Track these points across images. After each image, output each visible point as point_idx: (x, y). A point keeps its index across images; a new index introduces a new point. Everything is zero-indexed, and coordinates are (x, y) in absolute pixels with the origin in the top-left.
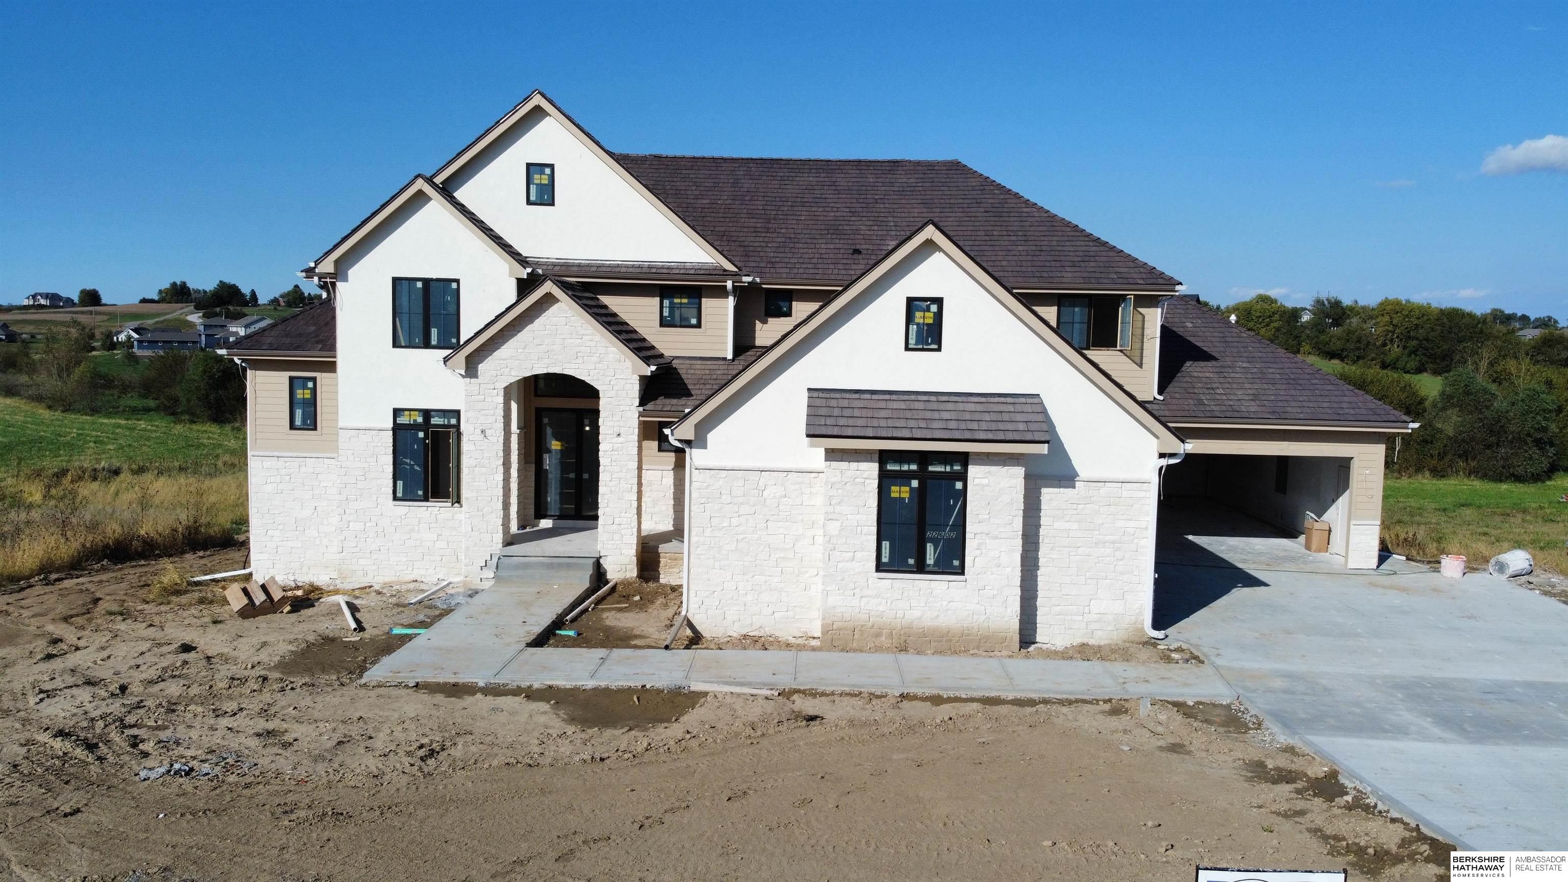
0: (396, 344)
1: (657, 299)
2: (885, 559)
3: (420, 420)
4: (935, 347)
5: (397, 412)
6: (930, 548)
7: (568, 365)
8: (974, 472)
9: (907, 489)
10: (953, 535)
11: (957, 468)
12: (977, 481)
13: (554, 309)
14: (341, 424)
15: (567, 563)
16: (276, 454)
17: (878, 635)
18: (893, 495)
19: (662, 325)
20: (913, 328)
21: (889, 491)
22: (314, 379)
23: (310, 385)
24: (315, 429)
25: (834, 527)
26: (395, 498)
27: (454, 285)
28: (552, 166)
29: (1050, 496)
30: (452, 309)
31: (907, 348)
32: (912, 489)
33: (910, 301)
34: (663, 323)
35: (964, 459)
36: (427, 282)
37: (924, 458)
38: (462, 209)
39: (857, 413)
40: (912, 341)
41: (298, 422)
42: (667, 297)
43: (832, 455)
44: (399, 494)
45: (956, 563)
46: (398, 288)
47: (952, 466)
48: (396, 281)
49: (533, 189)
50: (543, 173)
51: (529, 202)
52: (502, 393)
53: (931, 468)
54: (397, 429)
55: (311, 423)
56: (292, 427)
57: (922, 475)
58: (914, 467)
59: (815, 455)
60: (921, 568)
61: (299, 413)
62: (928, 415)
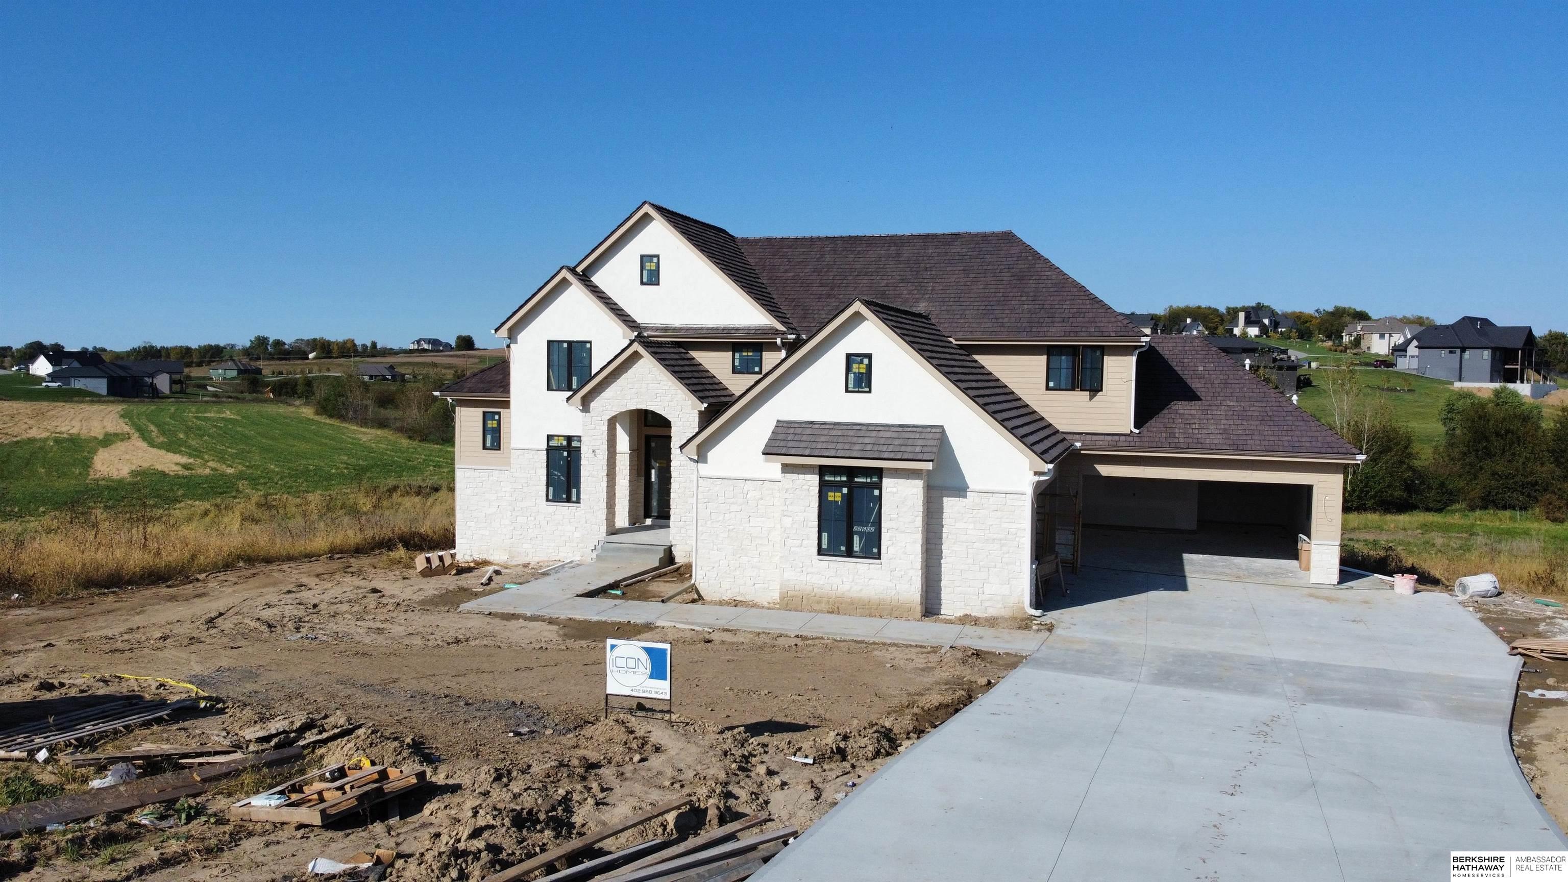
0: (549, 388)
1: (731, 353)
2: (824, 546)
3: (565, 443)
4: (867, 389)
5: (550, 438)
6: (856, 539)
7: (650, 403)
8: (886, 482)
9: (840, 494)
10: (873, 529)
11: (875, 479)
12: (889, 489)
13: (641, 362)
14: (513, 445)
15: (649, 548)
16: (473, 467)
17: (819, 602)
18: (830, 499)
19: (734, 372)
20: (851, 376)
21: (827, 496)
22: (499, 413)
23: (497, 417)
24: (499, 449)
25: (787, 521)
26: (548, 500)
27: (588, 345)
28: (658, 256)
29: (950, 505)
30: (586, 363)
31: (847, 391)
32: (843, 495)
33: (849, 357)
34: (735, 371)
35: (879, 472)
36: (570, 343)
37: (851, 472)
38: (595, 291)
39: (804, 438)
40: (851, 386)
41: (488, 444)
42: (737, 352)
43: (787, 468)
44: (551, 497)
45: (875, 550)
46: (551, 347)
47: (871, 478)
48: (550, 343)
49: (645, 273)
50: (651, 261)
51: (642, 283)
52: (606, 424)
53: (856, 480)
54: (549, 450)
55: (496, 445)
56: (485, 448)
57: (850, 484)
58: (844, 479)
59: (773, 467)
60: (850, 553)
61: (489, 438)
62: (855, 440)
